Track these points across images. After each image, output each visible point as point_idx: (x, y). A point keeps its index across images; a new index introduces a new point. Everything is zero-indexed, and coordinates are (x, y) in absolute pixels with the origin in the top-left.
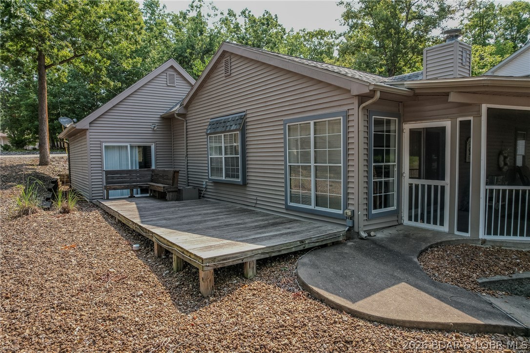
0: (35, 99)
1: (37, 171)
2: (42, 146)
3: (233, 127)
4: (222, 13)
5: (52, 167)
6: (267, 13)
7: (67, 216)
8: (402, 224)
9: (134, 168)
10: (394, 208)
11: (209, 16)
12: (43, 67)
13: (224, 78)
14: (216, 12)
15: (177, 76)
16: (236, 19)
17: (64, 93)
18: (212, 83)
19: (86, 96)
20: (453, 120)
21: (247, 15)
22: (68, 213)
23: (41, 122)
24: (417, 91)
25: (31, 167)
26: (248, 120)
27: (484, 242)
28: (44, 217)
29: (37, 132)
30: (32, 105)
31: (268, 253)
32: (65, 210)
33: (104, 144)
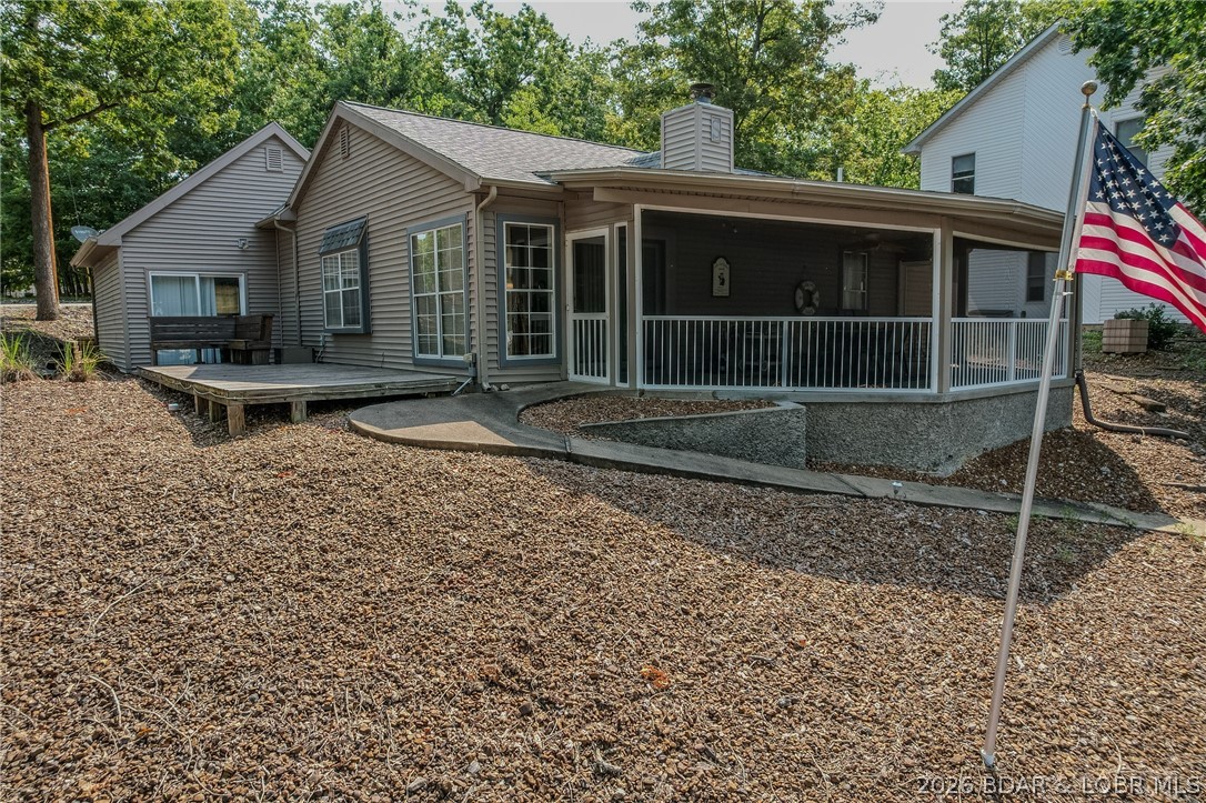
0: (25, 189)
1: (33, 329)
2: (40, 282)
3: (350, 242)
4: (426, 12)
5: (63, 324)
6: (528, 9)
7: (80, 385)
8: (567, 380)
9: (209, 315)
10: (553, 355)
11: (398, 16)
12: (37, 128)
13: (341, 161)
14: (414, 10)
15: (286, 153)
16: (463, 22)
17: (88, 177)
18: (330, 167)
19: (135, 186)
20: (611, 225)
21: (485, 13)
22: (83, 381)
23: (39, 238)
24: (568, 186)
25: (20, 322)
26: (370, 230)
27: (642, 393)
28: (38, 385)
29: (30, 261)
30: (17, 203)
31: (325, 394)
32: (77, 376)
33: (151, 274)
